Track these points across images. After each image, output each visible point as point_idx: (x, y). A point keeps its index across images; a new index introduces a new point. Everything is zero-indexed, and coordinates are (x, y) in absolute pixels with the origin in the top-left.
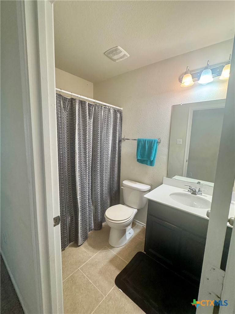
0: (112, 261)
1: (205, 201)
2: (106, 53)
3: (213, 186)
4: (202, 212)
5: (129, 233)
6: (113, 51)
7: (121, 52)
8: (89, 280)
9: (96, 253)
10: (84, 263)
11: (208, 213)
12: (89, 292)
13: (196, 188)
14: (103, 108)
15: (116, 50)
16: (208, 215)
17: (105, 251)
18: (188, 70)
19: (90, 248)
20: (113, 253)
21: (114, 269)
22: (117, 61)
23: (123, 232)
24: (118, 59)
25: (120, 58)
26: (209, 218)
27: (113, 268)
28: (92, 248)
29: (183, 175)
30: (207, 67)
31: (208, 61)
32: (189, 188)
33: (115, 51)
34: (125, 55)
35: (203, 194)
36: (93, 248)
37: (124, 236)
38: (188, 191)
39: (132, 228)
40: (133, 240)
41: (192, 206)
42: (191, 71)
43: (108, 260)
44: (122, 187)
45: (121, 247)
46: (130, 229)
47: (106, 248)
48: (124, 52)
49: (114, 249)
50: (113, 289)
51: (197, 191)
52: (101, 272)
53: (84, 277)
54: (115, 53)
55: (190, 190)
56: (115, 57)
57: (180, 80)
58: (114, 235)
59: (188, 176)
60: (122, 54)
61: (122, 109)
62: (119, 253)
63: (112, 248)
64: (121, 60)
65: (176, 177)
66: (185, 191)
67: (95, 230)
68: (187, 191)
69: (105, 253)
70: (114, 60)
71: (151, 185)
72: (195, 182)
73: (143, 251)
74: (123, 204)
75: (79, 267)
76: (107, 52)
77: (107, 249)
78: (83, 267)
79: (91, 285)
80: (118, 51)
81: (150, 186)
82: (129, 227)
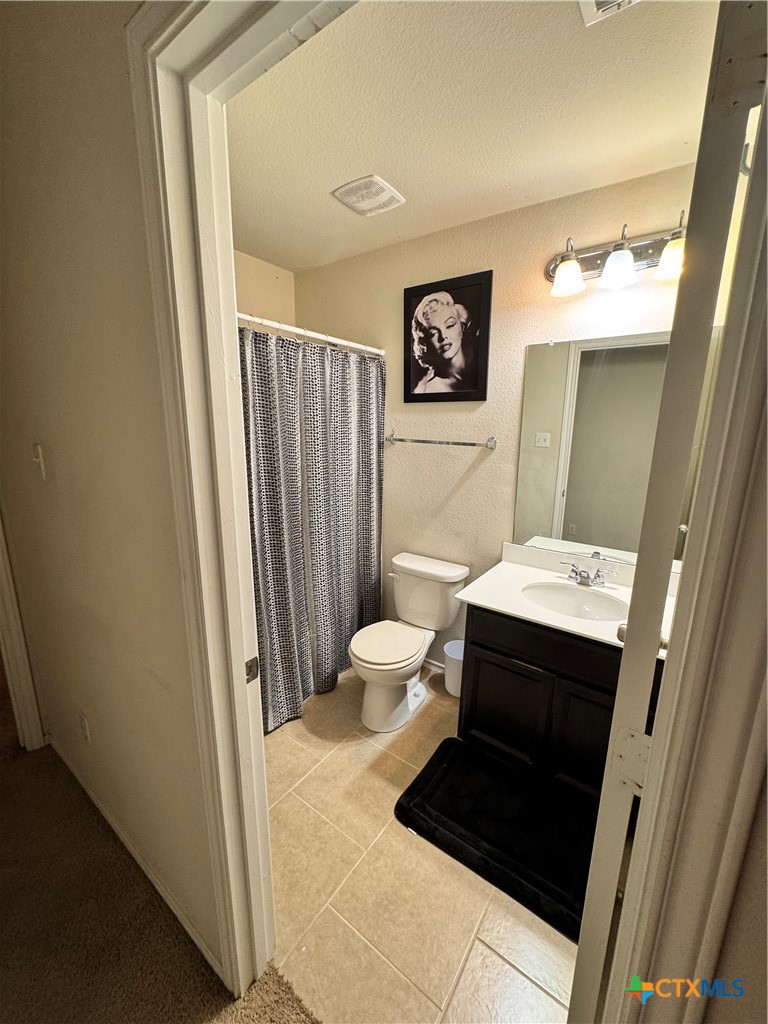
0: (377, 766)
1: (614, 602)
2: (337, 194)
3: (635, 562)
4: (604, 628)
5: (415, 695)
6: (359, 188)
7: (383, 190)
8: (319, 816)
9: (330, 751)
10: (300, 777)
11: (620, 630)
12: (326, 843)
13: (591, 569)
14: (329, 351)
15: (368, 185)
16: (620, 637)
17: (354, 742)
18: (570, 248)
19: (314, 739)
20: (374, 747)
21: (383, 784)
22: (369, 215)
23: (401, 692)
24: (371, 210)
25: (378, 208)
26: (623, 644)
27: (379, 783)
28: (319, 739)
29: (554, 533)
30: (622, 244)
31: (625, 225)
32: (573, 570)
33: (366, 187)
34: (392, 199)
35: (606, 584)
36: (320, 737)
37: (403, 702)
38: (570, 577)
39: (420, 681)
40: (425, 712)
41: (580, 615)
42: (579, 251)
43: (364, 765)
44: (390, 574)
45: (396, 732)
46: (415, 685)
47: (355, 735)
48: (390, 191)
49: (378, 736)
50: (386, 832)
51: (592, 576)
52: (348, 795)
53: (307, 810)
54: (364, 192)
55: (574, 575)
56: (363, 205)
57: (549, 275)
58: (375, 702)
59: (567, 536)
60: (384, 197)
61: (382, 353)
62: (393, 746)
63: (372, 735)
64: (382, 211)
65: (537, 541)
66: (562, 578)
67: (318, 693)
68: (567, 576)
69: (354, 748)
70: (361, 213)
71: (470, 566)
72: (587, 551)
73: (455, 736)
74: (396, 619)
75: (290, 786)
76: (340, 191)
77: (360, 738)
78: (300, 786)
79: (328, 826)
80: (373, 190)
81: (467, 569)
82: (415, 679)
